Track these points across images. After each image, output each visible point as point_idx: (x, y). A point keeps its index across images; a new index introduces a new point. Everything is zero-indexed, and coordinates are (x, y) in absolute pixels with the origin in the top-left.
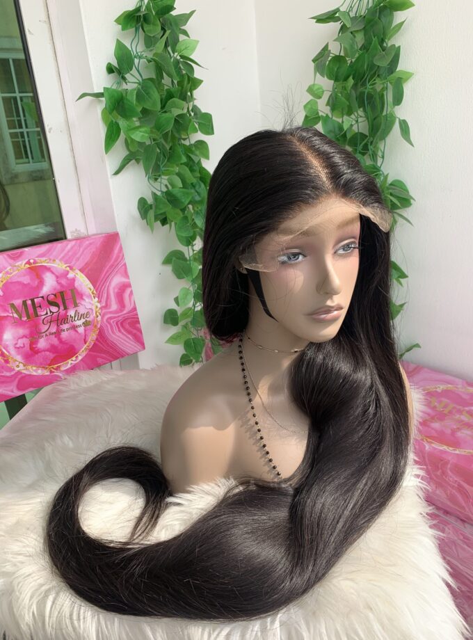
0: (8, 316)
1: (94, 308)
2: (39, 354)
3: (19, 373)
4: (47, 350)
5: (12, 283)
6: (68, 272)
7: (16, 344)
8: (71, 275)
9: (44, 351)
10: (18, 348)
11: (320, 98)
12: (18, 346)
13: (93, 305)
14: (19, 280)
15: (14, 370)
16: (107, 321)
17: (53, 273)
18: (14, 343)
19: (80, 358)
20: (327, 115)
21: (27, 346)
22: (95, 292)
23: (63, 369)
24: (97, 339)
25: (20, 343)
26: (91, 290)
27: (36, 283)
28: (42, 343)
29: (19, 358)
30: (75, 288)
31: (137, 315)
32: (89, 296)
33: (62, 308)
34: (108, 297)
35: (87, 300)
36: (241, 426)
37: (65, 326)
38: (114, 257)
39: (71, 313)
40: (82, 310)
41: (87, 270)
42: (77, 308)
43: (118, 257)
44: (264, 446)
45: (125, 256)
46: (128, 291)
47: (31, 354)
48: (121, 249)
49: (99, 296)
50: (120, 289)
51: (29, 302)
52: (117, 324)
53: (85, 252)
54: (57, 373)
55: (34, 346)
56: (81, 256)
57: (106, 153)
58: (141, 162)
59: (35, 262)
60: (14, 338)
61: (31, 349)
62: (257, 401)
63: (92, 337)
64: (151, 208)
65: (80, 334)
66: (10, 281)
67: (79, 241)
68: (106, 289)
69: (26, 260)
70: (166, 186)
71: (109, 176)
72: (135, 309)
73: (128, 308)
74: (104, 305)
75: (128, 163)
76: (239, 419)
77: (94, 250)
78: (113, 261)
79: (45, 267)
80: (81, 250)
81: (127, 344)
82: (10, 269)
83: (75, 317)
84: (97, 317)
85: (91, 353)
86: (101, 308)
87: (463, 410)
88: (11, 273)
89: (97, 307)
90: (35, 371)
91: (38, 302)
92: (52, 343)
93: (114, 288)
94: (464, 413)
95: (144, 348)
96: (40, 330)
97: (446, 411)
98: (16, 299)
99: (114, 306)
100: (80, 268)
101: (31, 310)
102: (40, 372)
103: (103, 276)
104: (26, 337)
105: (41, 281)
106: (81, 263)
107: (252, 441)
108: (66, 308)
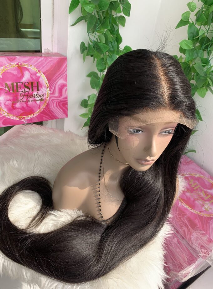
0: (3, 89)
1: (47, 93)
2: (16, 110)
3: (4, 117)
4: (20, 109)
5: (8, 73)
6: (37, 73)
7: (5, 103)
8: (38, 75)
9: (18, 109)
10: (6, 105)
11: (193, 11)
12: (6, 104)
13: (46, 91)
14: (12, 72)
15: (2, 115)
16: (52, 100)
17: (29, 72)
18: (5, 102)
19: (35, 115)
20: (193, 22)
21: (11, 105)
22: (49, 85)
23: (26, 119)
24: (45, 108)
25: (7, 103)
26: (47, 84)
27: (20, 75)
28: (18, 105)
29: (6, 110)
30: (39, 82)
31: (67, 101)
32: (45, 87)
33: (31, 90)
34: (55, 89)
35: (44, 89)
36: (92, 190)
37: (31, 99)
38: (62, 69)
39: (35, 93)
40: (40, 93)
41: (46, 74)
42: (38, 92)
43: (64, 70)
44: (100, 203)
45: (68, 70)
46: (65, 88)
47: (12, 109)
48: (66, 66)
49: (50, 88)
50: (61, 86)
51: (15, 84)
52: (56, 103)
53: (47, 65)
54: (23, 120)
55: (14, 106)
56: (45, 66)
57: (69, 14)
58: (87, 22)
59: (21, 64)
60: (5, 100)
61: (12, 107)
62: (102, 181)
63: (43, 107)
64: (86, 49)
65: (37, 104)
66: (7, 71)
67: (45, 58)
68: (54, 85)
69: (17, 63)
70: (97, 39)
71: (69, 26)
72: (66, 98)
73: (63, 96)
74: (52, 92)
75: (80, 21)
76: (92, 186)
77: (52, 64)
78: (61, 71)
79: (26, 68)
80: (46, 63)
81: (59, 113)
82: (8, 66)
83: (36, 95)
84: (47, 97)
85: (41, 114)
86: (50, 94)
87: (203, 190)
88: (8, 68)
89: (48, 93)
90: (12, 117)
91: (19, 85)
92: (23, 106)
93: (58, 85)
94: (203, 192)
95: (67, 117)
96: (18, 98)
97: (195, 189)
98: (8, 81)
99: (57, 94)
100: (43, 72)
101: (15, 88)
102: (15, 118)
103: (54, 78)
104: (11, 101)
105: (22, 75)
106: (45, 69)
107: (95, 198)
108: (33, 90)
